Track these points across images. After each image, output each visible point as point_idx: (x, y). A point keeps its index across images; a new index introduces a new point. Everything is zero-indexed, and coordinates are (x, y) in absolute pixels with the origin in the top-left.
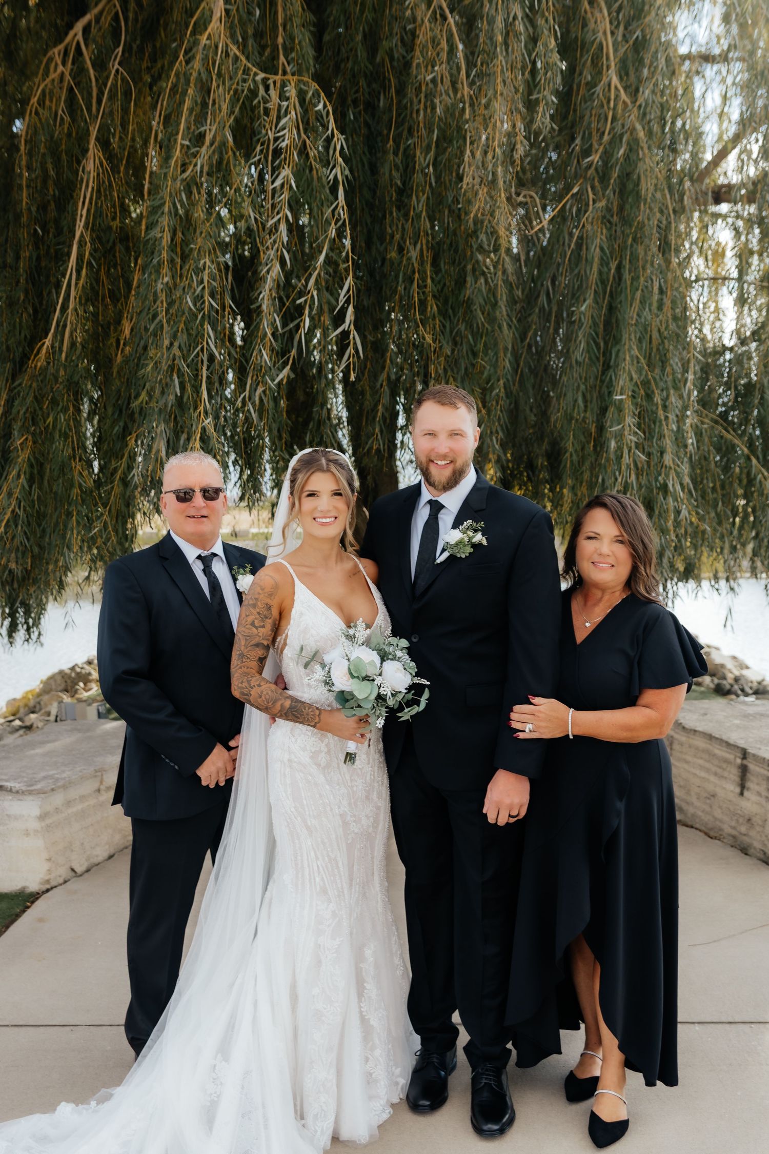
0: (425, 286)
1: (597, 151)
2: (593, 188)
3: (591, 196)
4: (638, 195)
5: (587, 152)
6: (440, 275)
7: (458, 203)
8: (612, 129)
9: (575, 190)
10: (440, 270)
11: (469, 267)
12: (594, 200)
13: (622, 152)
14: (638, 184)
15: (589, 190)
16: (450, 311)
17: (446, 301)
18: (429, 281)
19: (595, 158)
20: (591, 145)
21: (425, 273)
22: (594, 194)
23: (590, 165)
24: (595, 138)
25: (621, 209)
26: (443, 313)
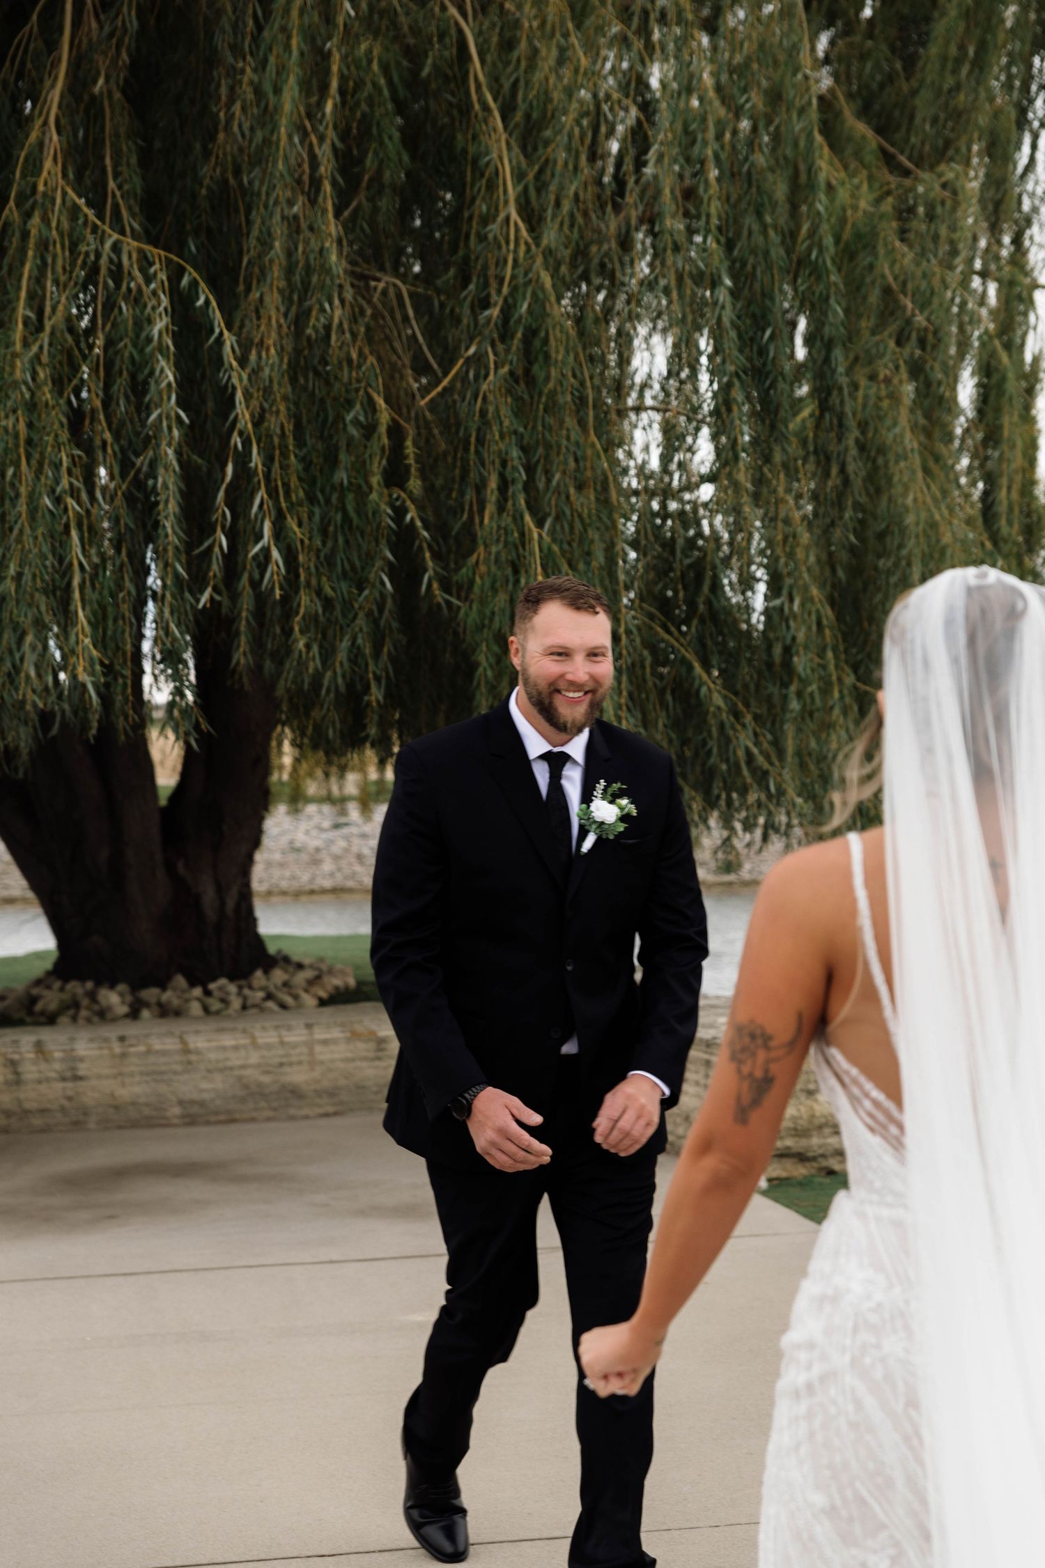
0: (288, 466)
1: (495, 304)
2: (493, 345)
3: (492, 357)
4: (547, 357)
5: (485, 304)
6: (305, 450)
7: (326, 364)
8: (513, 277)
9: (472, 350)
10: (305, 445)
11: (343, 444)
12: (496, 363)
13: (525, 306)
14: (546, 341)
15: (490, 350)
16: (320, 496)
17: (313, 482)
18: (292, 457)
19: (495, 312)
20: (488, 295)
21: (286, 447)
22: (496, 354)
23: (489, 320)
24: (494, 285)
25: (527, 372)
26: (312, 499)
